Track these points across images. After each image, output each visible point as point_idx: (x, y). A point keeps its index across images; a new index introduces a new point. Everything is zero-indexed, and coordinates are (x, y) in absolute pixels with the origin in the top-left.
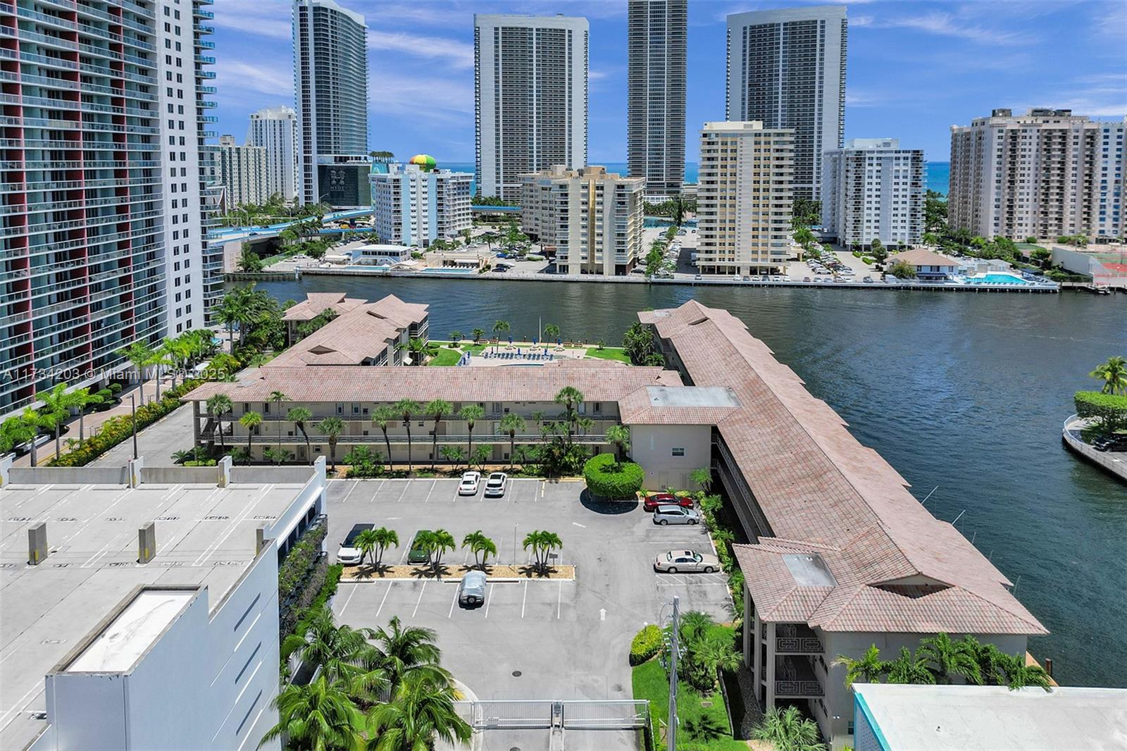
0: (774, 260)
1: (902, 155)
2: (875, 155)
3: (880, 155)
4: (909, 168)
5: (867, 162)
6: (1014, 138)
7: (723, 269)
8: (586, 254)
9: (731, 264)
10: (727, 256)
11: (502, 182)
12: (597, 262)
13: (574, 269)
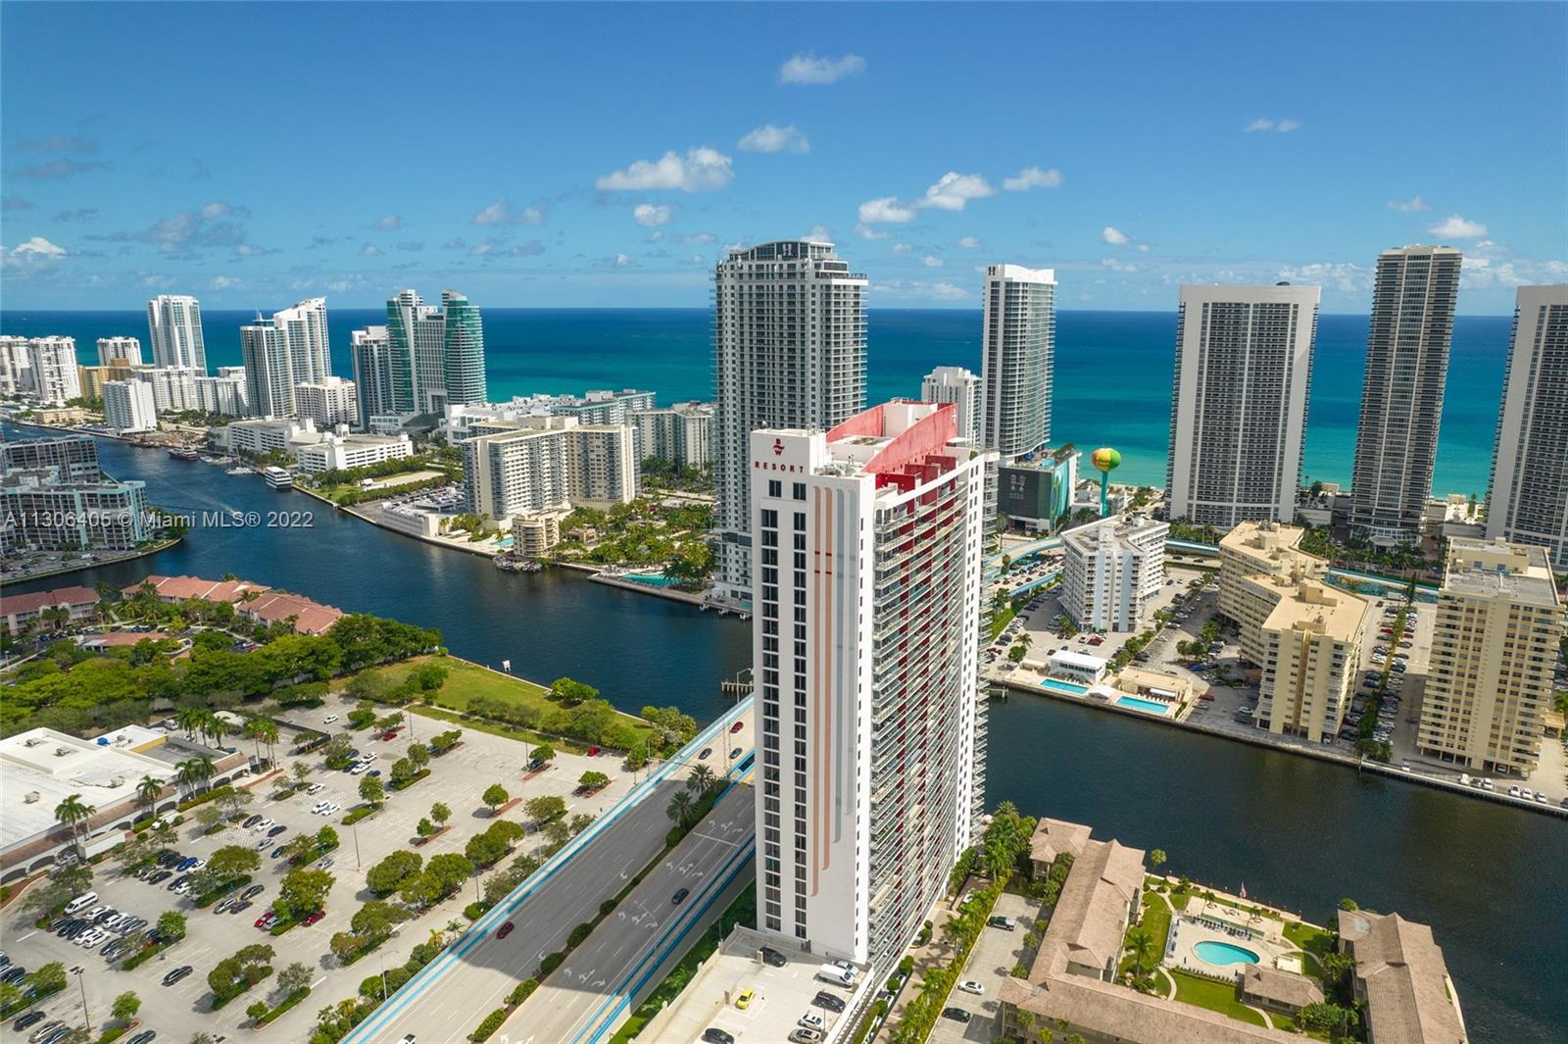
0: (1517, 760)
7: (1448, 756)
8: (1291, 713)
9: (1461, 752)
10: (1457, 742)
11: (1195, 498)
12: (1302, 724)
13: (1276, 728)
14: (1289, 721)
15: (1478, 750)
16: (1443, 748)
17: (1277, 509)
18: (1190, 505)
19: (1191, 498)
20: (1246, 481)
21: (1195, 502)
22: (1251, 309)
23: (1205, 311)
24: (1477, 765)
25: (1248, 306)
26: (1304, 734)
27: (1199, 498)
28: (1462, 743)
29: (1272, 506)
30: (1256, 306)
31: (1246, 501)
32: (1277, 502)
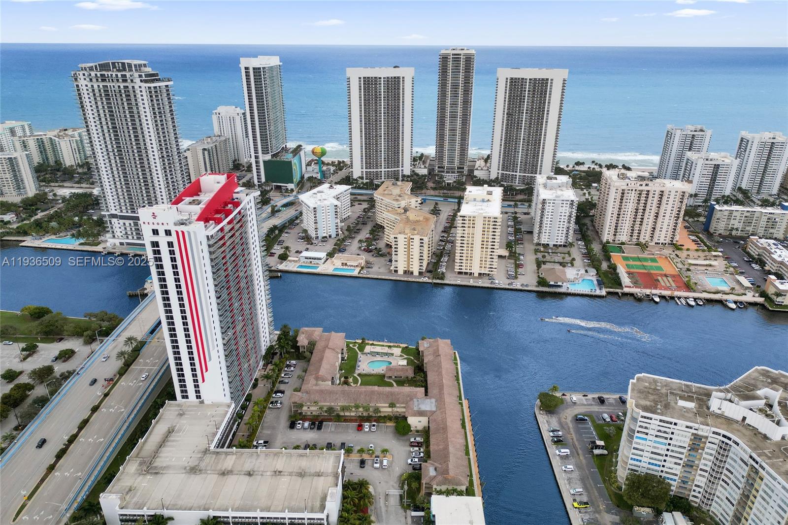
1: (565, 202)
2: (552, 202)
3: (554, 202)
4: (567, 208)
5: (548, 204)
6: (623, 193)
7: (466, 273)
8: (406, 266)
9: (471, 271)
10: (468, 268)
11: (364, 168)
12: (411, 269)
13: (401, 272)
14: (406, 269)
15: (476, 271)
16: (464, 271)
17: (402, 170)
18: (362, 172)
19: (362, 168)
20: (387, 160)
21: (364, 170)
22: (382, 80)
23: (360, 81)
24: (476, 275)
25: (380, 78)
26: (412, 273)
27: (366, 168)
28: (470, 268)
29: (400, 169)
30: (384, 78)
31: (388, 168)
32: (402, 167)
